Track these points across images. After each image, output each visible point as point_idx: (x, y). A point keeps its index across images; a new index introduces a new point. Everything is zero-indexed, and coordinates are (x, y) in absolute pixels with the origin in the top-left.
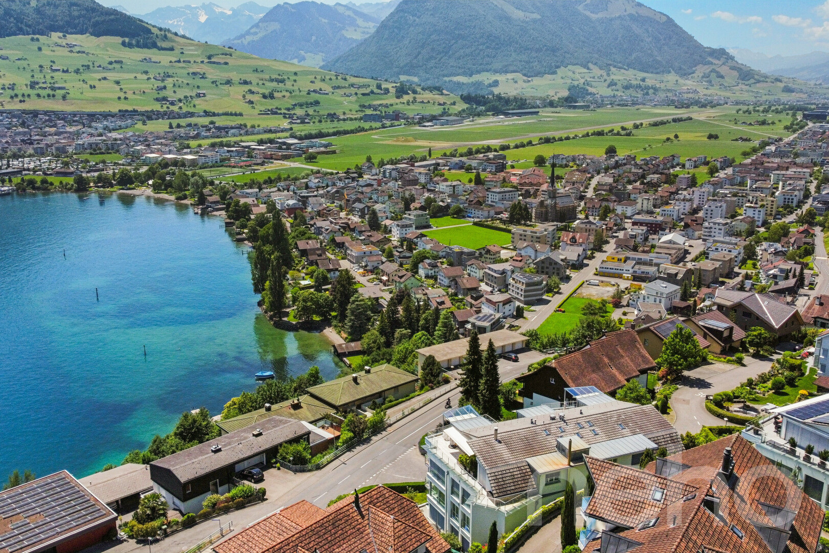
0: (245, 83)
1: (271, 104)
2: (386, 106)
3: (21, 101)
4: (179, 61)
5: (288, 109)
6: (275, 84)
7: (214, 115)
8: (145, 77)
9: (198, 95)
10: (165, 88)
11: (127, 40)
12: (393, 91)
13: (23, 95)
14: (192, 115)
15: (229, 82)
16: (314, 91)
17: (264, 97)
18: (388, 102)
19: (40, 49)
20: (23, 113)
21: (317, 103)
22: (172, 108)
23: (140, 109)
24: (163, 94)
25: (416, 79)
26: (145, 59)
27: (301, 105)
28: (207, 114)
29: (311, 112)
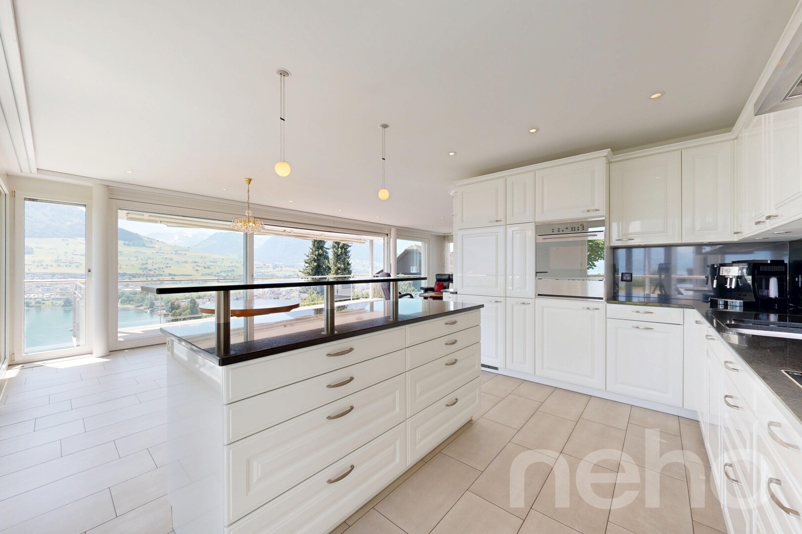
0: (195, 262)
1: (208, 271)
2: (268, 272)
3: (44, 268)
4: (158, 253)
5: (218, 273)
6: (211, 263)
7: (175, 275)
8: (135, 259)
9: (167, 267)
10: (147, 264)
11: (127, 242)
12: (271, 267)
13: (47, 265)
14: (161, 275)
15: (186, 262)
16: (232, 266)
17: (205, 268)
18: (269, 271)
19: (67, 244)
20: (44, 274)
21: (233, 271)
22: (149, 272)
23: (128, 273)
24: (146, 266)
25: (282, 264)
26: (137, 251)
27: (225, 272)
28: (170, 275)
29: (229, 274)
